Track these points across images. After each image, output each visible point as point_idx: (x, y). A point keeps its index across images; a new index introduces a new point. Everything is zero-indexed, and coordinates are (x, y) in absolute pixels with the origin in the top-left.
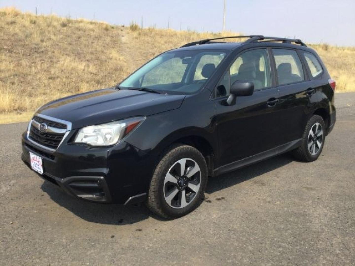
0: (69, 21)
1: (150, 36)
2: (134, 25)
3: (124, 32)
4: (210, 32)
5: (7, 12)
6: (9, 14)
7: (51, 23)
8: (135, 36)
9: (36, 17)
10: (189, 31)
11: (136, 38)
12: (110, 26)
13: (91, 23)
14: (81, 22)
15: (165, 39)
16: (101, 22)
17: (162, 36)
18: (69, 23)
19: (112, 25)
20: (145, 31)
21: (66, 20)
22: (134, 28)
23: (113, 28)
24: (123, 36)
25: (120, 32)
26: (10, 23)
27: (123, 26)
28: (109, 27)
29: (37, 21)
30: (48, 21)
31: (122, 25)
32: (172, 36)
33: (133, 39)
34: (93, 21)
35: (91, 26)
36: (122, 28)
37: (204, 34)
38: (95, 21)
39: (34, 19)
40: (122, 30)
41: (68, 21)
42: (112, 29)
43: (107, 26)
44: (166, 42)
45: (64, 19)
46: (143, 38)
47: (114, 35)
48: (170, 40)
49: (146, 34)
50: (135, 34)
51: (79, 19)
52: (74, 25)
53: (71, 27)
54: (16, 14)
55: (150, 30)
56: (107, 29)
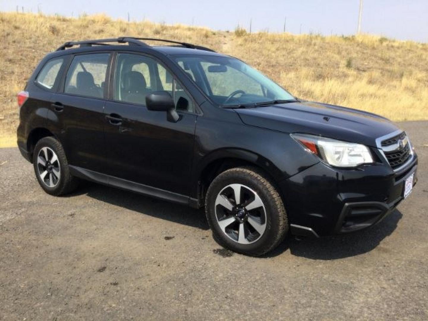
0: (164, 28)
1: (259, 43)
2: (240, 29)
3: (227, 39)
4: (339, 35)
5: (96, 20)
6: (98, 22)
7: (142, 30)
8: (239, 43)
9: (128, 24)
10: (311, 34)
11: (241, 45)
12: (212, 32)
13: (189, 29)
14: (178, 28)
15: (277, 45)
16: (202, 27)
17: (273, 41)
18: (163, 30)
19: (215, 30)
20: (254, 36)
21: (160, 27)
22: (239, 33)
23: (214, 34)
24: (225, 44)
25: (222, 39)
26: (97, 32)
27: (228, 32)
28: (210, 34)
29: (127, 29)
30: (140, 28)
31: (227, 30)
32: (288, 41)
34: (191, 27)
35: (189, 33)
36: (226, 34)
37: (331, 38)
38: (194, 26)
39: (125, 26)
40: (225, 37)
41: (162, 27)
42: (213, 36)
43: (207, 31)
44: (277, 49)
45: (157, 25)
46: (249, 45)
47: (214, 42)
48: (284, 46)
49: (253, 40)
50: (240, 40)
51: (176, 25)
52: (168, 33)
53: (165, 34)
54: (106, 22)
55: (260, 35)
56: (207, 36)
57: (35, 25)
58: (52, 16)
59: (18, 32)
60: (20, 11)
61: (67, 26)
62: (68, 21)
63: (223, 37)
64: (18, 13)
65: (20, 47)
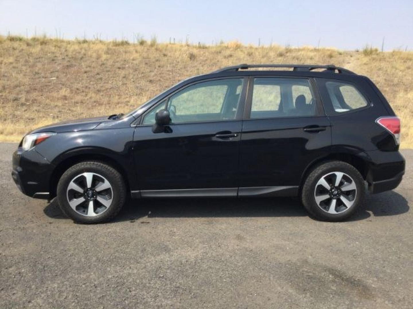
0: (288, 51)
1: (388, 61)
2: (369, 49)
3: (352, 59)
5: (229, 46)
6: (231, 48)
7: (267, 53)
8: (365, 61)
9: (256, 49)
12: (338, 52)
13: (316, 50)
14: (302, 50)
15: (409, 64)
17: (407, 60)
18: (287, 53)
19: (341, 50)
20: (385, 54)
21: (284, 50)
22: (367, 53)
23: (340, 54)
25: (347, 58)
26: (227, 56)
27: (357, 51)
28: (335, 54)
33: (360, 65)
34: (317, 48)
35: (312, 54)
36: (354, 54)
38: (320, 47)
39: (253, 51)
40: (351, 56)
43: (333, 52)
44: (408, 68)
46: (375, 64)
49: (382, 59)
52: (292, 55)
53: (288, 56)
54: (238, 47)
55: (393, 54)
56: (331, 56)
57: (180, 52)
58: (194, 44)
59: (165, 58)
60: (172, 42)
61: (204, 53)
62: (206, 48)
63: (349, 57)
64: (170, 43)
65: (162, 70)
